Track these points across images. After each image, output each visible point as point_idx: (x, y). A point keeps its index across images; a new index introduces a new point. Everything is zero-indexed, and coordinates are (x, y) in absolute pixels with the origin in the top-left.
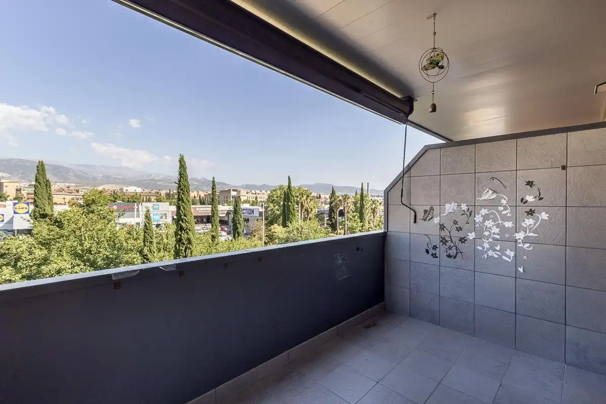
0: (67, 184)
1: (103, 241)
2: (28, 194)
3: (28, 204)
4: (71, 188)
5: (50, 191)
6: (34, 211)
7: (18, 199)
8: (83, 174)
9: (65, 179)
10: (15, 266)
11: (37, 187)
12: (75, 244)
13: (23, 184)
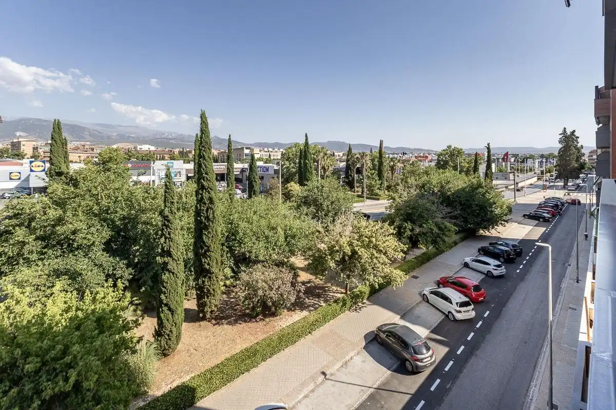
0: (83, 143)
1: (121, 200)
2: (44, 152)
3: (44, 162)
4: (86, 147)
5: (66, 149)
6: (50, 169)
7: (35, 157)
8: (97, 133)
9: (81, 138)
10: (29, 227)
11: (54, 146)
12: (91, 203)
13: (40, 143)
